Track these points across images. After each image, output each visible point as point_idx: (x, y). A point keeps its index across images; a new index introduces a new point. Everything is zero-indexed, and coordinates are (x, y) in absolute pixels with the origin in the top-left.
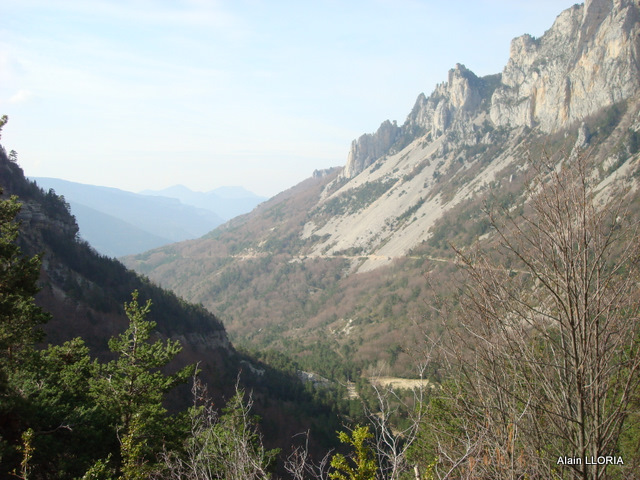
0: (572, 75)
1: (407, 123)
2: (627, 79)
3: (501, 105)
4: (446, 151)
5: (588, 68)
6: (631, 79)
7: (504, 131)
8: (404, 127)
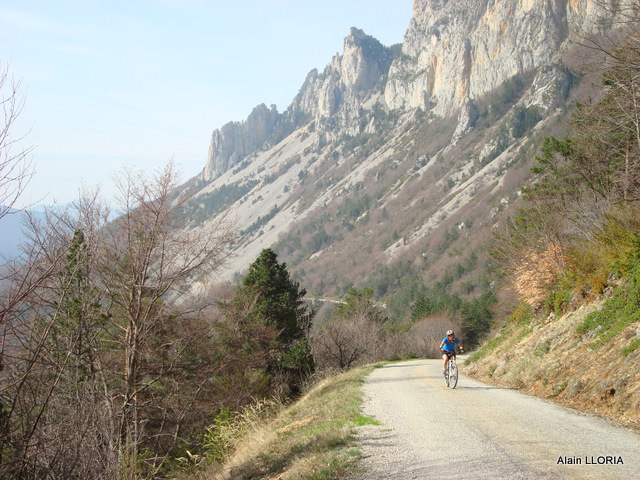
0: (474, 37)
1: (290, 108)
2: (540, 40)
3: (397, 82)
4: (323, 144)
5: (494, 27)
6: (545, 40)
7: (394, 116)
8: (285, 113)
